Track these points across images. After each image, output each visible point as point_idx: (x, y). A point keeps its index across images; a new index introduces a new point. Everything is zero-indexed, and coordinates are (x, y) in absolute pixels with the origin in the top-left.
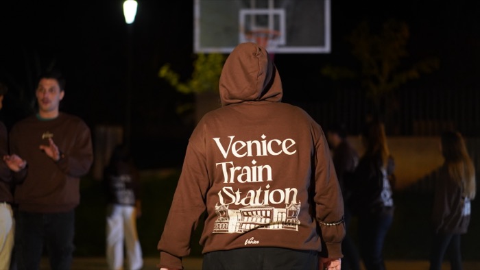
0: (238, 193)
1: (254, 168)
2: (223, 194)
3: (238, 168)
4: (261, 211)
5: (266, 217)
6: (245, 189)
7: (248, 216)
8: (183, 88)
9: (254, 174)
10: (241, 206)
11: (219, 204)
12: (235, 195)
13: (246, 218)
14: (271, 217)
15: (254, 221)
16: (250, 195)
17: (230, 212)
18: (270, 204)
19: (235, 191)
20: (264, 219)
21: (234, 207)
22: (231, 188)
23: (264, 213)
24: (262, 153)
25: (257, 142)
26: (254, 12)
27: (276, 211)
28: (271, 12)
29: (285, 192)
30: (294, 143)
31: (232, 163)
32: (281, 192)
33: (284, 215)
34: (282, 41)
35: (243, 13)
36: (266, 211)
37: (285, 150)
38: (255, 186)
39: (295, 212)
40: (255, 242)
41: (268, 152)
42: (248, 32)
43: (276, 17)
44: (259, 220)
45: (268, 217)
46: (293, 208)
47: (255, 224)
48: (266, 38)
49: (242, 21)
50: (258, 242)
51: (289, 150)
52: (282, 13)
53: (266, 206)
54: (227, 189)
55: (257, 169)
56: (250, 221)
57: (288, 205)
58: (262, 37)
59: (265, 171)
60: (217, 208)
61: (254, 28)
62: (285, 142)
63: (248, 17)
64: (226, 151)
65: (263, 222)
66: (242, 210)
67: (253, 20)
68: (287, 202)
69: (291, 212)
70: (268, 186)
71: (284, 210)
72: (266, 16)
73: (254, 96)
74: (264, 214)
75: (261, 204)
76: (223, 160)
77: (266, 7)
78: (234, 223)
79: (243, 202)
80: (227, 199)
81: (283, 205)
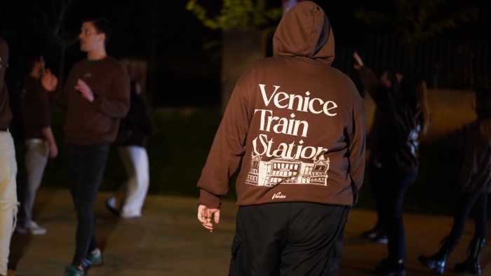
1: (292, 121)
3: (276, 118)
4: (289, 164)
5: (293, 170)
7: (277, 169)
8: (210, 24)
13: (274, 172)
14: (298, 171)
19: (269, 140)
23: (291, 166)
24: (302, 109)
25: (300, 97)
29: (317, 150)
31: (271, 112)
32: (313, 149)
36: (294, 165)
37: (326, 110)
39: (323, 167)
40: (282, 197)
41: (308, 109)
44: (286, 173)
45: (296, 171)
46: (321, 164)
50: (285, 197)
51: (329, 111)
53: (296, 160)
54: (262, 137)
55: (294, 123)
56: (277, 175)
62: (327, 103)
64: (268, 99)
73: (306, 53)
74: (291, 168)
75: (292, 158)
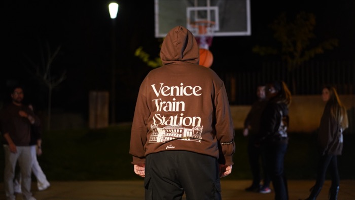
0: (164, 118)
2: (155, 118)
4: (177, 129)
5: (179, 133)
6: (168, 115)
9: (174, 106)
10: (165, 126)
11: (153, 125)
12: (162, 119)
15: (172, 135)
16: (170, 119)
17: (159, 129)
18: (183, 126)
20: (178, 134)
21: (161, 126)
22: (159, 114)
23: (178, 131)
24: (180, 94)
26: (197, 9)
27: (186, 130)
28: (209, 8)
29: (192, 119)
30: (200, 89)
31: (161, 99)
32: (190, 118)
33: (191, 133)
34: (217, 28)
35: (189, 9)
37: (194, 92)
38: (174, 114)
39: (199, 132)
40: (172, 147)
41: (183, 94)
42: (193, 23)
43: (212, 12)
44: (175, 134)
46: (197, 129)
47: (172, 137)
48: (206, 26)
49: (188, 15)
50: (174, 147)
51: (197, 93)
52: (216, 9)
53: (180, 127)
54: (157, 115)
55: (176, 103)
57: (194, 127)
58: (203, 25)
59: (181, 105)
60: (152, 126)
61: (197, 20)
63: (192, 13)
64: (158, 92)
65: (177, 136)
66: (166, 128)
67: (196, 14)
68: (194, 125)
69: (195, 132)
70: (182, 114)
71: (191, 130)
72: (206, 11)
75: (177, 125)
76: (156, 98)
77: (206, 5)
78: (160, 136)
79: (166, 124)
80: (158, 121)
81: (191, 127)
